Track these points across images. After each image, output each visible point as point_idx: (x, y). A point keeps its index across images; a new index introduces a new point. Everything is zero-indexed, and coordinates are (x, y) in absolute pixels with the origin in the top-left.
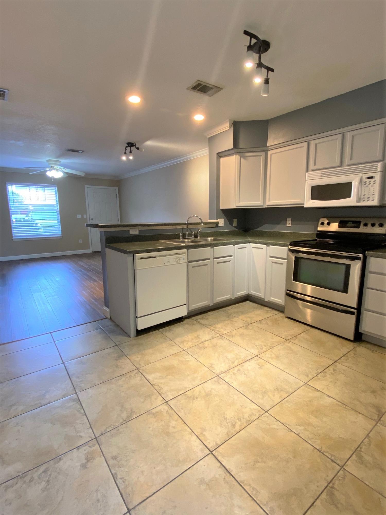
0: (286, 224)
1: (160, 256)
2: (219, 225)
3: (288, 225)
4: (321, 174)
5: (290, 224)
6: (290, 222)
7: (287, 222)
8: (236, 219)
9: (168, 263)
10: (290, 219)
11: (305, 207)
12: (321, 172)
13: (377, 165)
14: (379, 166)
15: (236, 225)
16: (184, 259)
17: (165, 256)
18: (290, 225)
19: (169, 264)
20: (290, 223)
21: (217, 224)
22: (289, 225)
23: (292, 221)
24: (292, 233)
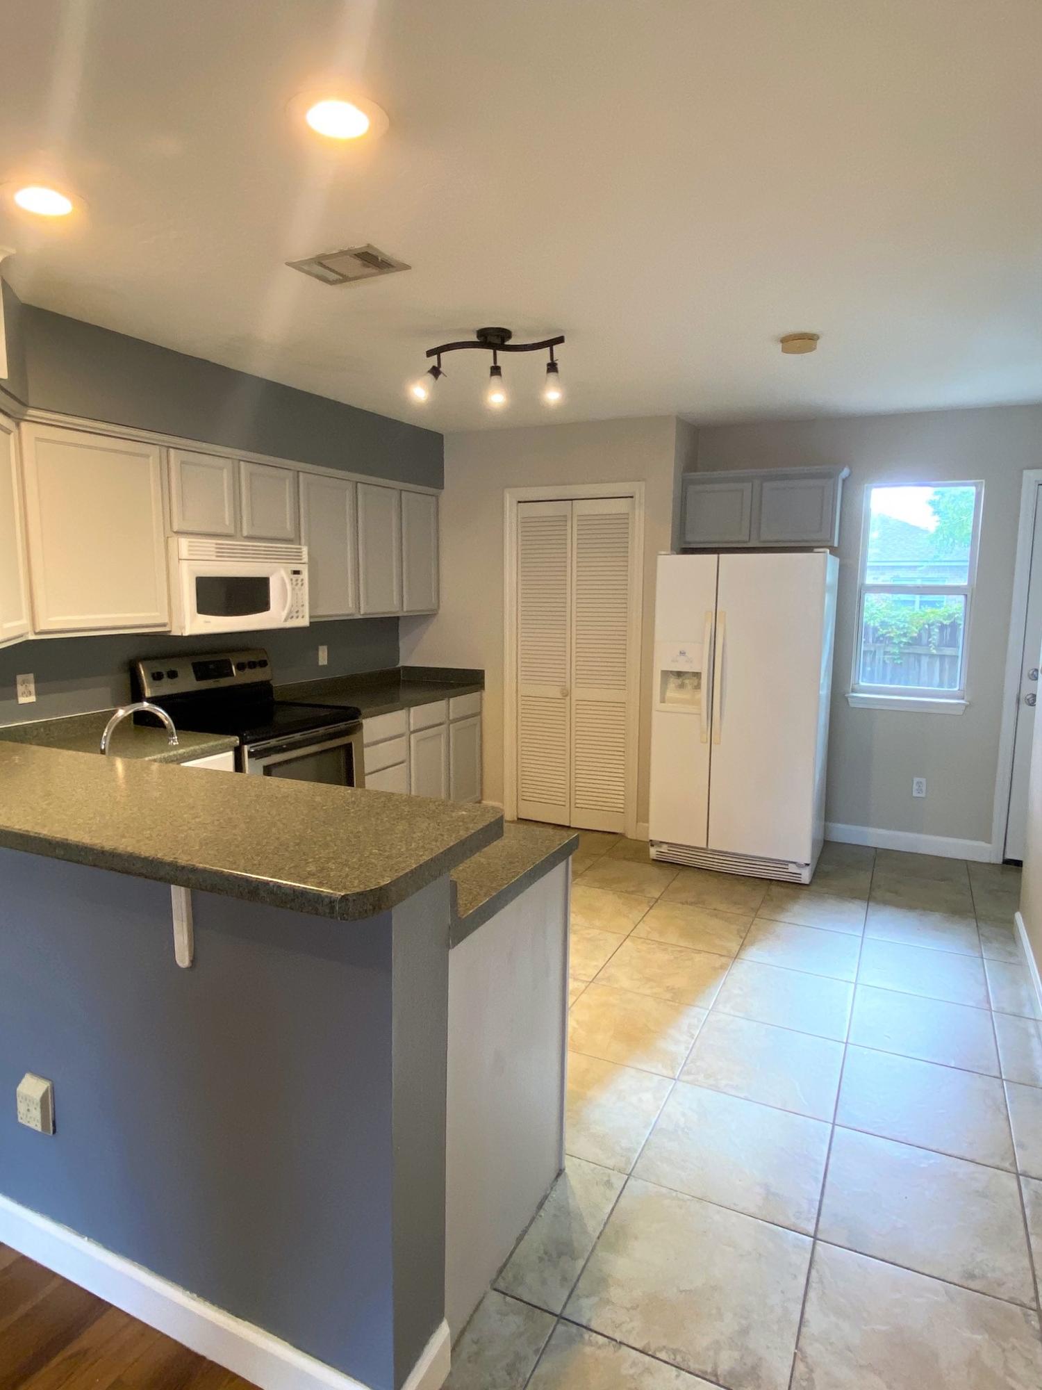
0: (16, 697)
3: (23, 700)
4: (217, 548)
5: (30, 694)
6: (32, 687)
7: (20, 689)
10: (31, 676)
12: (217, 544)
13: (300, 549)
14: (304, 553)
18: (32, 699)
20: (33, 690)
22: (27, 697)
23: (36, 681)
24: (54, 724)
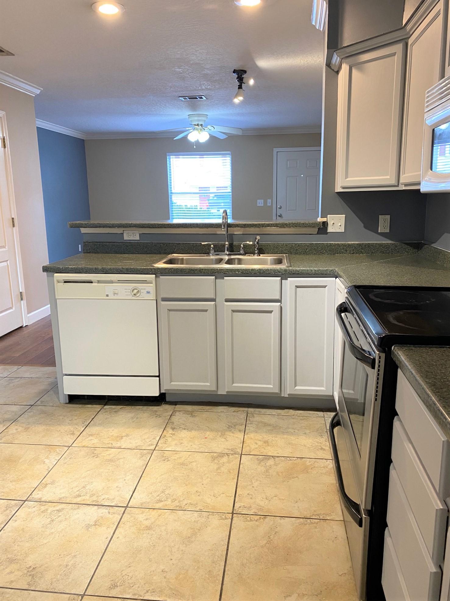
1: (99, 282)
2: (330, 229)
8: (388, 217)
9: (114, 295)
11: (421, 190)
15: (388, 231)
16: (148, 292)
17: (112, 282)
19: (116, 297)
21: (323, 228)
